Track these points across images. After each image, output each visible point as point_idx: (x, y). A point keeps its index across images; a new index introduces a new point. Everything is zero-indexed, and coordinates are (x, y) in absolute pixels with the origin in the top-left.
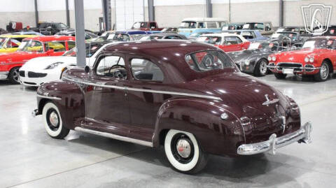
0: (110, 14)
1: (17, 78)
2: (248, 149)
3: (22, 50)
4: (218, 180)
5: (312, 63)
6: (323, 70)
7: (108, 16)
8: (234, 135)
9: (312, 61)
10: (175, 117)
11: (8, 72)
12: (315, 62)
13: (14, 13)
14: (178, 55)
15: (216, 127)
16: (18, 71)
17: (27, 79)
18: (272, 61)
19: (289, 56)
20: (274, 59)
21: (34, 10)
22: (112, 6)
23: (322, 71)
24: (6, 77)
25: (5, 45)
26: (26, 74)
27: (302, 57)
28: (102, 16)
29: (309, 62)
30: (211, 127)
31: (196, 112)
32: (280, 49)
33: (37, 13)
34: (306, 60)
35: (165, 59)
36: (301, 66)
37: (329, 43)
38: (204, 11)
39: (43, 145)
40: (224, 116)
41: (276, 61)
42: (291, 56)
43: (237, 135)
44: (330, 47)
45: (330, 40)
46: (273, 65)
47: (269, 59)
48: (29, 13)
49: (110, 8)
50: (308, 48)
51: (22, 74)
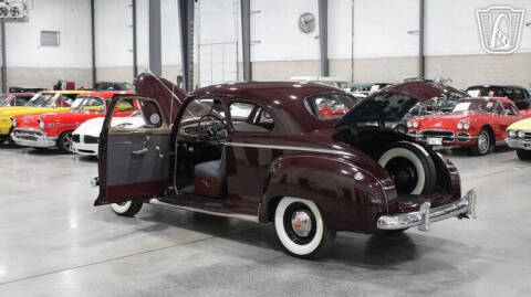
0: (192, 72)
1: (68, 146)
2: (390, 222)
3: (76, 109)
4: (348, 267)
5: (467, 131)
6: (482, 141)
7: (190, 74)
8: (372, 204)
9: (466, 127)
10: (288, 180)
11: (57, 137)
12: (472, 129)
13: (65, 70)
14: (294, 97)
15: (347, 192)
16: (70, 136)
17: (82, 145)
18: (412, 127)
19: (434, 121)
20: (416, 125)
21: (90, 66)
22: (195, 61)
23: (480, 142)
24: (54, 143)
25: (54, 104)
26: (82, 138)
27: (453, 123)
28: (181, 74)
29: (463, 129)
30: (340, 193)
31: (319, 173)
32: (424, 114)
33: (94, 69)
34: (460, 126)
35: (277, 102)
36: (451, 134)
37: (490, 105)
38: (318, 68)
39: (105, 223)
40: (359, 177)
41: (418, 128)
42: (437, 122)
43: (377, 205)
44: (490, 110)
45: (491, 101)
46: (414, 133)
47: (409, 125)
48: (84, 70)
49: (192, 63)
50: (460, 112)
51: (77, 138)
